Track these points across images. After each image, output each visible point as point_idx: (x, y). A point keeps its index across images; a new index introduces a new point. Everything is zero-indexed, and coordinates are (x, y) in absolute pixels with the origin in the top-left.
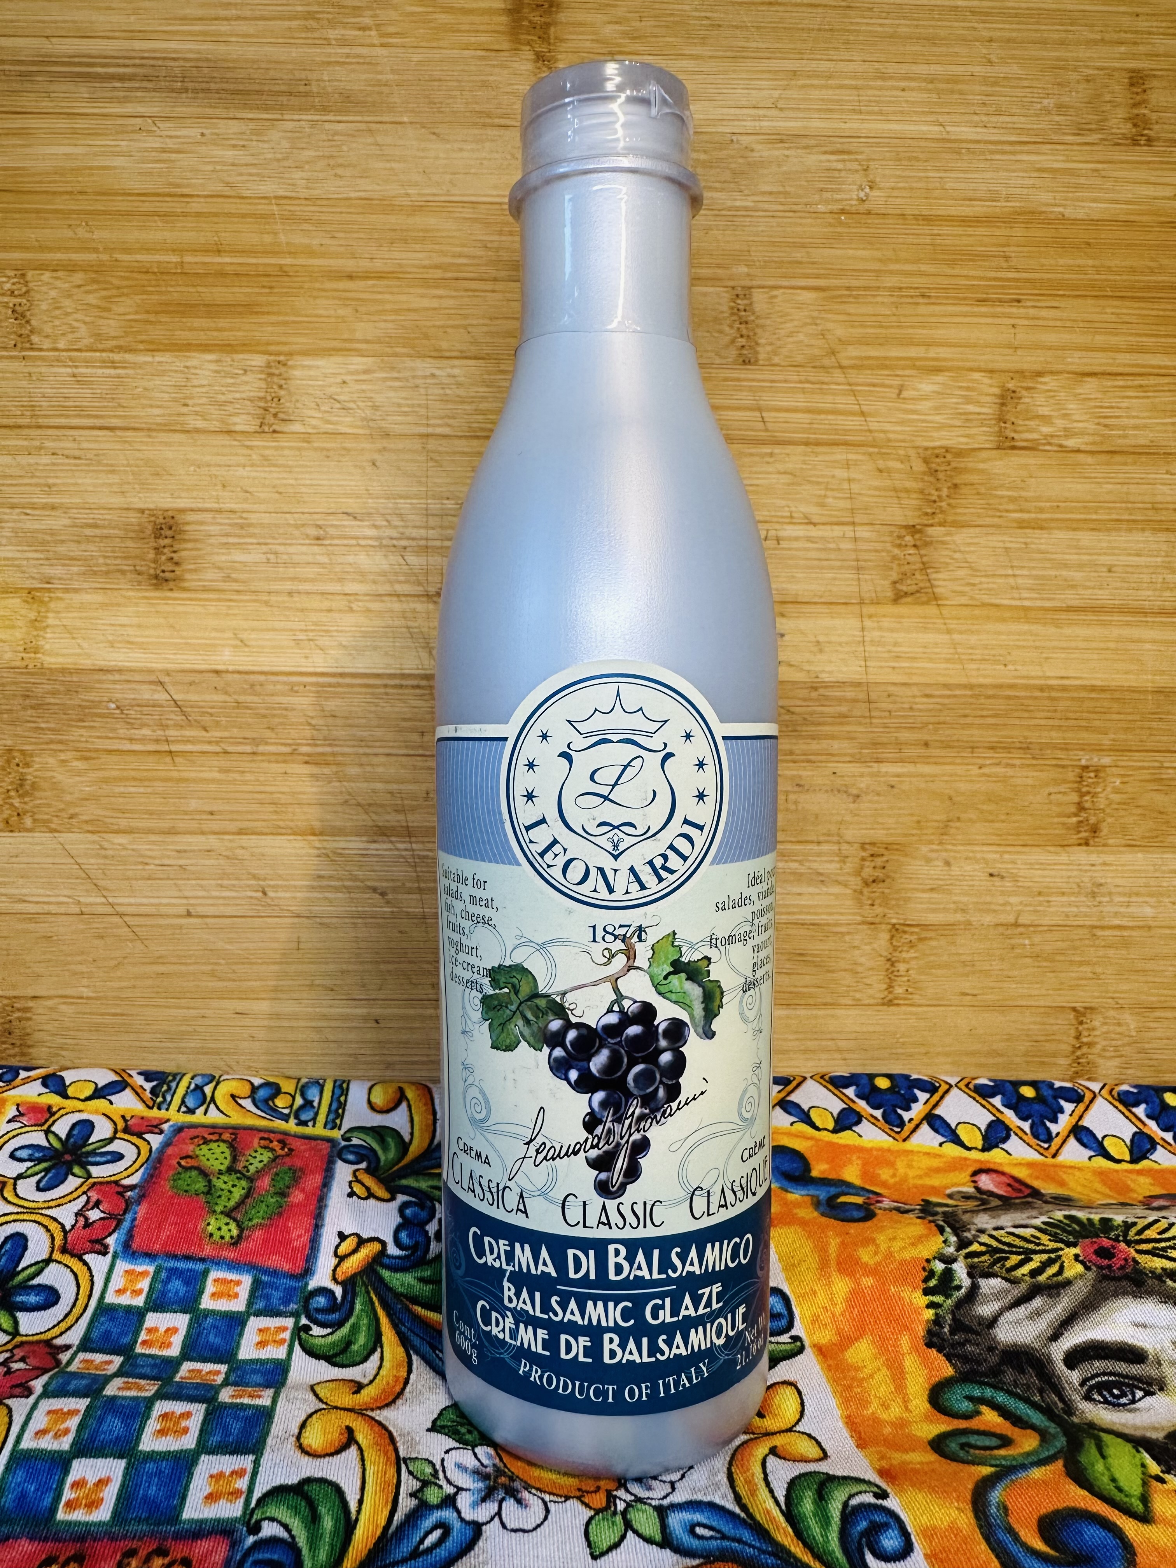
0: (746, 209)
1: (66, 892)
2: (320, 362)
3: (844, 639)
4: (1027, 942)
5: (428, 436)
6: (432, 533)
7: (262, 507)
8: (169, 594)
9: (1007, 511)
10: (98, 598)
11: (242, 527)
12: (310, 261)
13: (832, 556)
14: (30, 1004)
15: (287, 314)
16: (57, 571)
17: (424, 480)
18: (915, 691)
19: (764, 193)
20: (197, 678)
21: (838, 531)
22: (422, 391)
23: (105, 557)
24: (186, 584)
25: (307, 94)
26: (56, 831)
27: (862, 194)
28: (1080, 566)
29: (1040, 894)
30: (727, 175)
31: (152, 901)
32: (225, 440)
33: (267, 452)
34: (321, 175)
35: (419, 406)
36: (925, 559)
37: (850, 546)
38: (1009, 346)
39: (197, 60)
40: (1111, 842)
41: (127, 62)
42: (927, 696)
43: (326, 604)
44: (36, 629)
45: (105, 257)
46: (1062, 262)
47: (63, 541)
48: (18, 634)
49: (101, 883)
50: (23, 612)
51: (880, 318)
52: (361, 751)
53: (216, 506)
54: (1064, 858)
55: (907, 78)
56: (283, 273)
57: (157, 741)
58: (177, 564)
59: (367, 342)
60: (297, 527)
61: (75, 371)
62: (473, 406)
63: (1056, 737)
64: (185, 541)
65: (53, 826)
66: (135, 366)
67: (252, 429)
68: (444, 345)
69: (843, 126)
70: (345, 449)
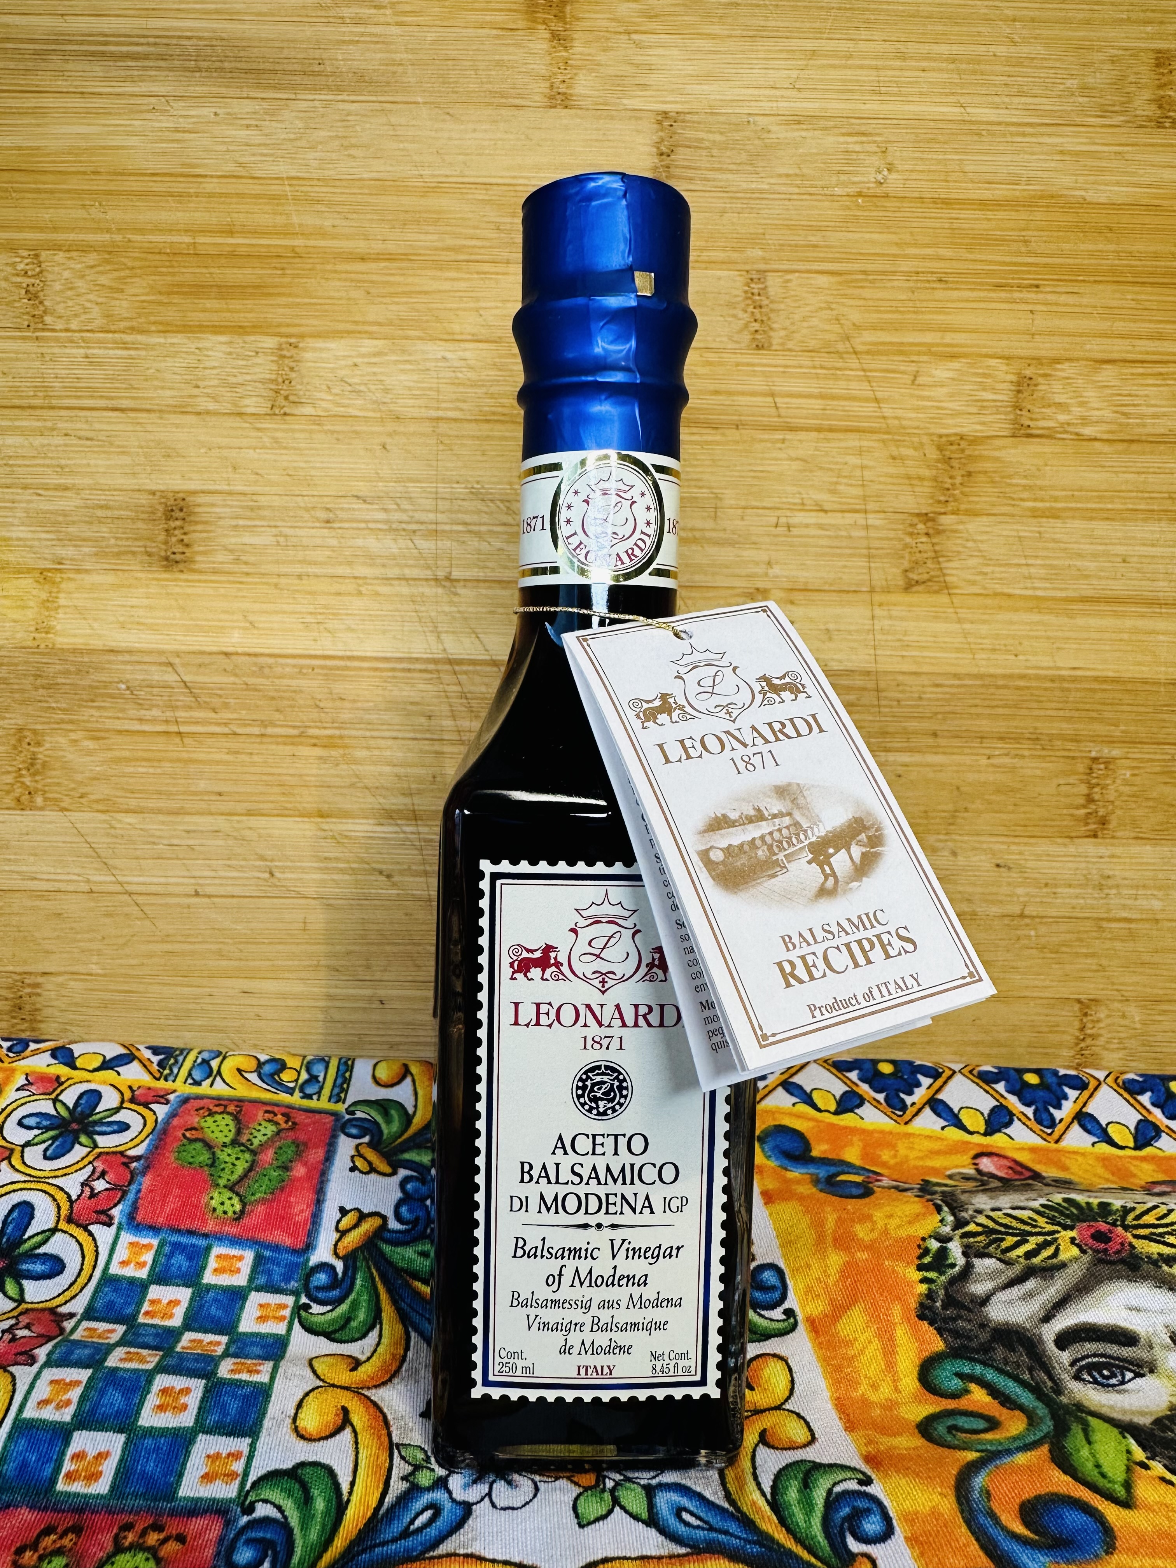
0: (761, 191)
1: (76, 871)
2: (332, 345)
3: (852, 628)
4: (1033, 933)
5: (438, 419)
6: (441, 517)
7: (274, 490)
8: (183, 576)
9: (1022, 500)
10: (110, 578)
11: (252, 509)
12: (322, 243)
13: (844, 544)
14: (40, 980)
15: (297, 296)
16: (68, 552)
17: (434, 463)
18: (925, 680)
19: (780, 176)
20: (207, 659)
21: (850, 518)
22: (434, 375)
23: (117, 538)
24: (196, 566)
25: (319, 74)
26: (67, 810)
27: (880, 177)
28: (1095, 556)
29: (1046, 885)
30: (744, 157)
31: (162, 880)
32: (236, 422)
33: (279, 435)
34: (334, 156)
35: (430, 389)
36: (937, 548)
37: (863, 533)
38: (1026, 332)
39: (211, 39)
40: (1119, 834)
41: (142, 40)
42: (937, 686)
43: (336, 587)
44: (47, 609)
45: (118, 238)
46: (1083, 247)
47: (74, 523)
48: (30, 614)
49: (111, 862)
50: (35, 592)
51: (894, 304)
52: (368, 734)
53: (226, 488)
54: (1072, 849)
55: (927, 58)
56: (296, 254)
57: (167, 722)
58: (187, 546)
59: (380, 324)
60: (307, 509)
61: (90, 351)
62: (484, 390)
63: (1067, 728)
64: (196, 523)
65: (63, 805)
66: (148, 347)
67: (262, 411)
68: (456, 328)
69: (863, 107)
70: (356, 432)
